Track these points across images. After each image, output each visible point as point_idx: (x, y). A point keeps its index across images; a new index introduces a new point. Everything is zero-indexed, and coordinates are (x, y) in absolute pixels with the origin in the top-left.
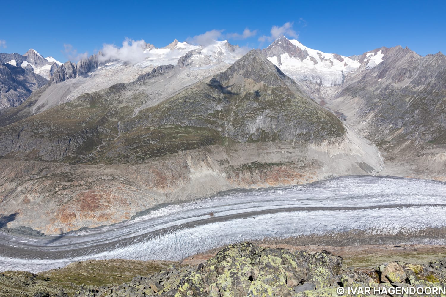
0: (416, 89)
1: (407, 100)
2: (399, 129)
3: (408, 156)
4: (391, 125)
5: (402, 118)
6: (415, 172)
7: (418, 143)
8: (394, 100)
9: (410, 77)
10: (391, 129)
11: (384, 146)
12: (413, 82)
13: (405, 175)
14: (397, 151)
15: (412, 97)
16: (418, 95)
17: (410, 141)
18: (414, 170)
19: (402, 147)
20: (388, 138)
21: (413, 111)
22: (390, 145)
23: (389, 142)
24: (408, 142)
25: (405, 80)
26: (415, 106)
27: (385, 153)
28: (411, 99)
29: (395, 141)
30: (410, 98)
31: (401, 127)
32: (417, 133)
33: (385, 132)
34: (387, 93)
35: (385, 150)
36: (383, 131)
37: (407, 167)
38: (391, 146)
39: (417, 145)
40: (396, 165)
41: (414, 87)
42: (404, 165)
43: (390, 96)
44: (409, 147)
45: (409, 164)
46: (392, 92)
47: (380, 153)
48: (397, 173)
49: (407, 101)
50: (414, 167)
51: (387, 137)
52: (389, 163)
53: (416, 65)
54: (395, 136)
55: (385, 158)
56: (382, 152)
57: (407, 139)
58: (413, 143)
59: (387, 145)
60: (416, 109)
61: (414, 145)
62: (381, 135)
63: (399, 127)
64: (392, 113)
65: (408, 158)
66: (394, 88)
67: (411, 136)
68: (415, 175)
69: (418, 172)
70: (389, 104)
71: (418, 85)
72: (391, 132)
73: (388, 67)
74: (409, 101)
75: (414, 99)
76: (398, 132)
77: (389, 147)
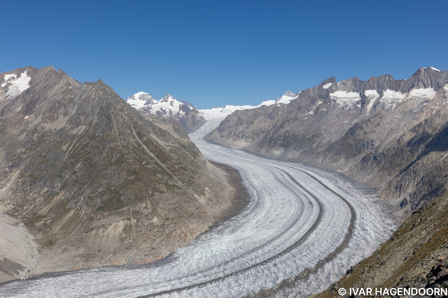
0: (75, 132)
1: (64, 148)
2: (57, 194)
3: (73, 235)
4: (46, 189)
5: (59, 176)
6: (84, 259)
7: (84, 212)
8: (47, 149)
9: (65, 114)
10: (46, 195)
11: (38, 224)
12: (70, 121)
13: (70, 267)
14: (57, 229)
15: (71, 144)
16: (78, 141)
17: (74, 210)
18: (83, 256)
19: (63, 222)
20: (43, 210)
21: (73, 164)
22: (47, 221)
23: (45, 216)
24: (72, 213)
25: (60, 118)
26: (75, 156)
27: (40, 236)
28: (70, 146)
29: (54, 213)
30: (68, 145)
31: (60, 190)
32: (82, 198)
33: (37, 200)
34: (35, 139)
35: (40, 230)
36: (35, 199)
37: (73, 252)
38: (48, 222)
39: (83, 216)
40: (57, 253)
41: (72, 128)
42: (67, 250)
43: (40, 143)
44: (73, 220)
45: (75, 248)
46: (43, 136)
47: (31, 237)
48: (59, 266)
49: (65, 150)
50: (81, 251)
51: (41, 209)
52: (45, 251)
53: (73, 97)
54: (53, 205)
55: (40, 244)
56: (35, 234)
57: (69, 208)
58: (78, 213)
59: (42, 222)
60: (78, 162)
61: (79, 217)
62: (32, 206)
63: (57, 190)
64: (46, 170)
65: (72, 239)
66: (46, 130)
67: (75, 203)
68: (83, 263)
69: (88, 257)
70: (40, 155)
71: (78, 125)
72: (46, 199)
73: (36, 97)
74: (67, 149)
75: (74, 146)
76: (57, 199)
77: (45, 224)
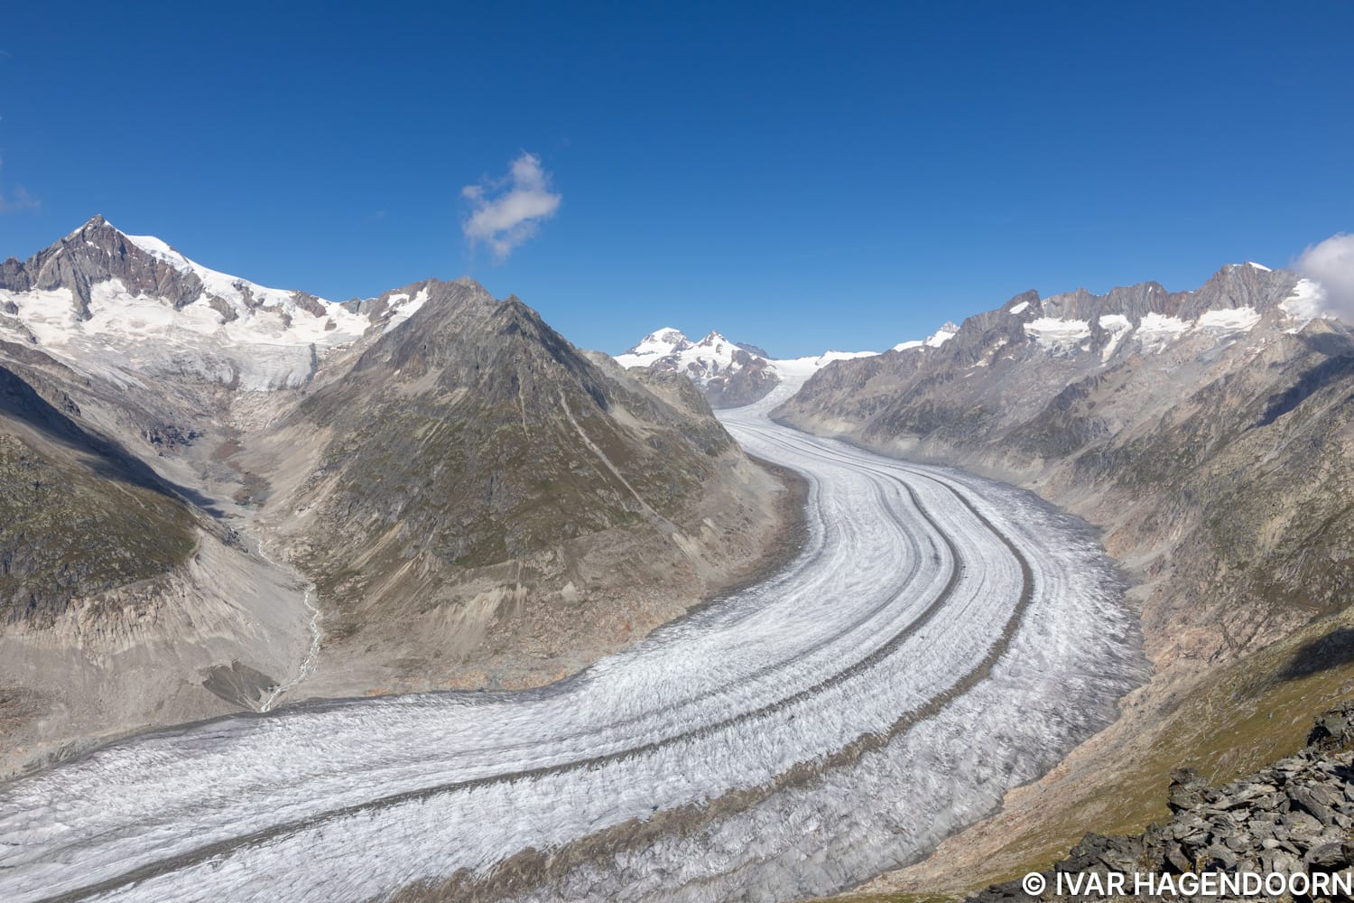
0: (444, 400)
1: (420, 432)
2: (392, 526)
3: (396, 617)
4: (375, 516)
5: (401, 489)
6: (400, 672)
7: (427, 567)
8: (393, 434)
9: (440, 365)
10: (372, 528)
11: (340, 589)
12: (442, 379)
13: (369, 688)
14: (371, 600)
15: (434, 425)
16: (448, 418)
17: (411, 563)
18: (401, 664)
19: (387, 587)
20: (361, 558)
21: (429, 466)
22: (358, 582)
23: (358, 573)
24: (406, 569)
25: (429, 373)
26: (435, 450)
27: (335, 615)
28: (431, 429)
29: (375, 567)
30: (428, 426)
31: (399, 518)
32: (430, 537)
33: (355, 538)
34: (376, 413)
35: (339, 601)
36: (351, 536)
37: (385, 654)
38: (359, 586)
39: (424, 576)
40: (355, 654)
41: (442, 393)
42: (375, 650)
43: (383, 422)
44: (403, 583)
45: (392, 645)
46: (389, 409)
47: (319, 615)
48: (348, 685)
49: (420, 437)
50: (402, 652)
51: (357, 557)
52: (335, 651)
53: (458, 330)
54: (380, 548)
55: (330, 632)
56: (326, 611)
57: (404, 558)
58: (417, 569)
59: (348, 585)
60: (437, 461)
61: (418, 576)
62: (345, 549)
63: (393, 518)
64: (381, 477)
65: (393, 624)
66: (397, 397)
67: (416, 547)
68: (396, 681)
69: (410, 667)
70: (378, 447)
71: (455, 385)
72: (371, 537)
74: (425, 434)
75: (438, 429)
76: (389, 536)
77: (353, 589)
